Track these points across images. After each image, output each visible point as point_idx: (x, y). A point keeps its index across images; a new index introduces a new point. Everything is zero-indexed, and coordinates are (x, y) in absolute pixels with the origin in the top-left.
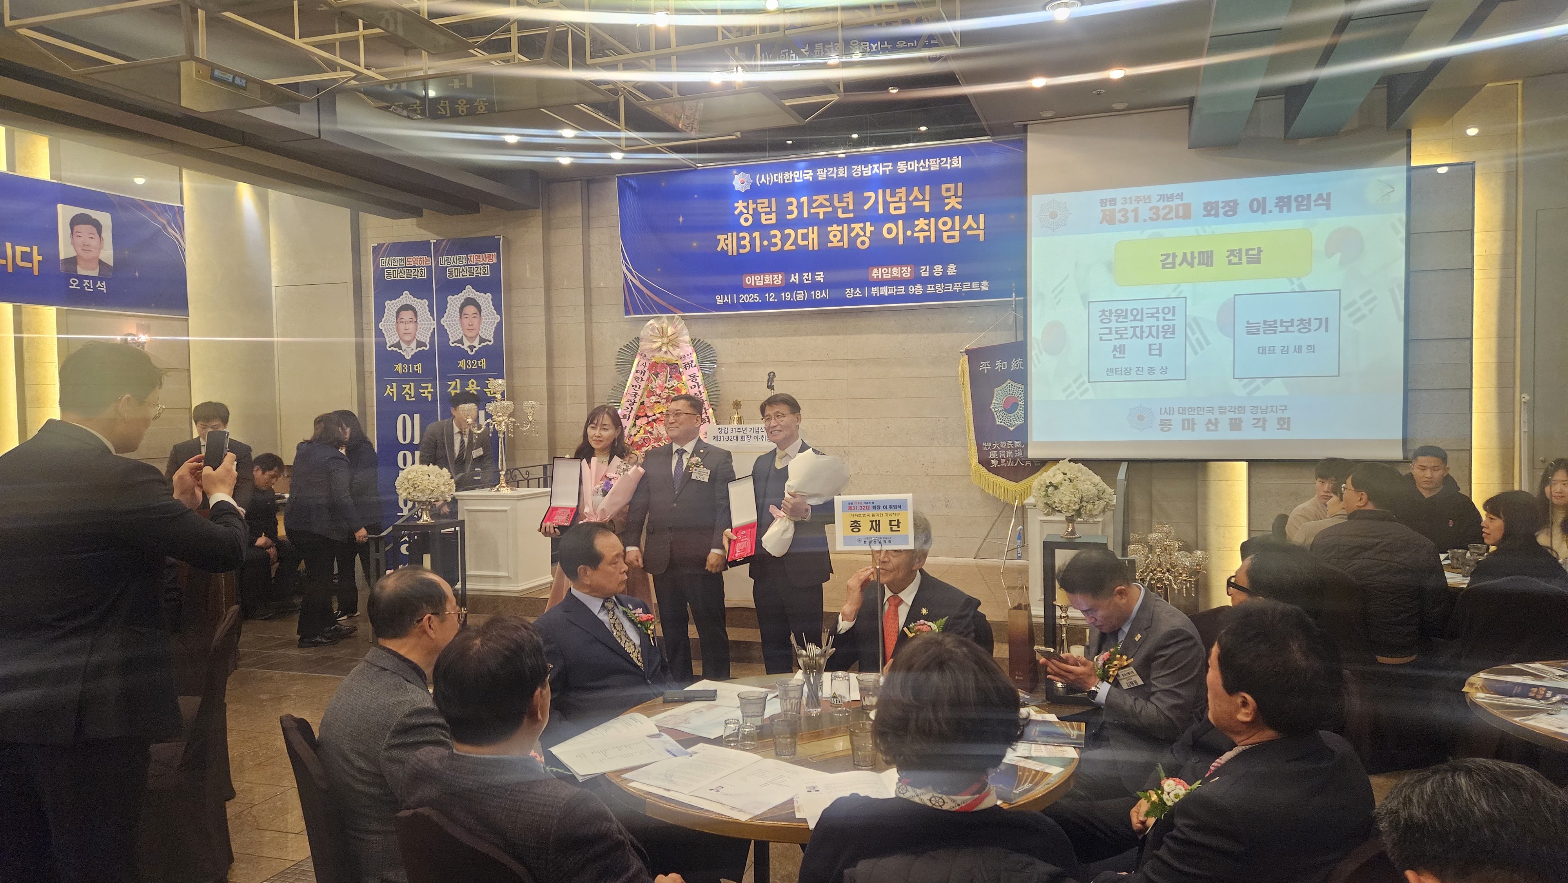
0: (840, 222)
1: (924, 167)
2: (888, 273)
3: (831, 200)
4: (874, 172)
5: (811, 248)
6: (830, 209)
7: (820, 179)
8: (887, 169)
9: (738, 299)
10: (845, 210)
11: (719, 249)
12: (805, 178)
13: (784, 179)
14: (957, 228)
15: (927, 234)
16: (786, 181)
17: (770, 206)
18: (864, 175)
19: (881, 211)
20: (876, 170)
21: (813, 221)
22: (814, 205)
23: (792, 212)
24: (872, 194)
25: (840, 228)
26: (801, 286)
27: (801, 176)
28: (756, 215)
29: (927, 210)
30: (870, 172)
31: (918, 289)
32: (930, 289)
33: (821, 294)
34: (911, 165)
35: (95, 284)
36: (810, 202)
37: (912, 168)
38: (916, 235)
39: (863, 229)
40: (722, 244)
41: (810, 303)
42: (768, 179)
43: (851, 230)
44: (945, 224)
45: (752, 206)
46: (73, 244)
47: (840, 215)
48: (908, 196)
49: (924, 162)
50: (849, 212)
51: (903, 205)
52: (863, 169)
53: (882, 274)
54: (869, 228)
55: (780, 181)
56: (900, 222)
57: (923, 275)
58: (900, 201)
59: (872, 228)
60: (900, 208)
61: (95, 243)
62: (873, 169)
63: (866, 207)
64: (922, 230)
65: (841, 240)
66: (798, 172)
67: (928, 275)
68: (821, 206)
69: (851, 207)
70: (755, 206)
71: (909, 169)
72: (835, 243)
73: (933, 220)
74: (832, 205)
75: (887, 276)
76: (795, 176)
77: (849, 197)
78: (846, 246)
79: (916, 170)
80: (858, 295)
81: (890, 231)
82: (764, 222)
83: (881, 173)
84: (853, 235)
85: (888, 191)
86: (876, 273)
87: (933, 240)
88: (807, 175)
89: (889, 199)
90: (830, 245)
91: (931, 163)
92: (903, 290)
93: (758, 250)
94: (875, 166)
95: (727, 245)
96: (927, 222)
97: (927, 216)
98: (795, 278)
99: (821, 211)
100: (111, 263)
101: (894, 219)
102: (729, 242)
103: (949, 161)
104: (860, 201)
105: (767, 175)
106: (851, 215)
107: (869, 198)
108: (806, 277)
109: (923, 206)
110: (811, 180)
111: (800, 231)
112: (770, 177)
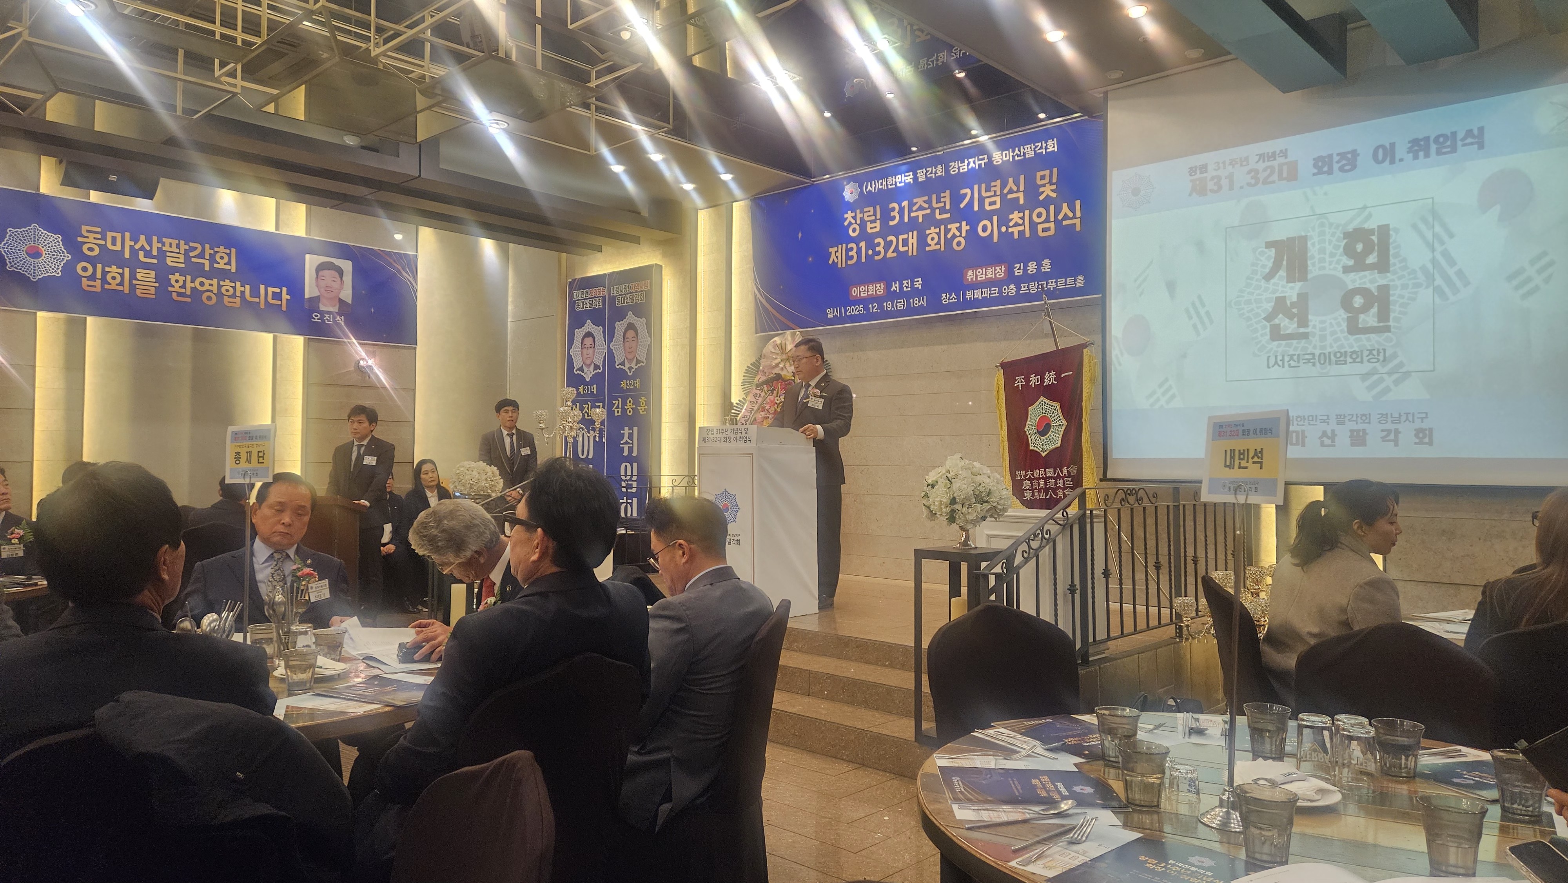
0: (938, 224)
1: (1018, 156)
2: (982, 274)
3: (929, 202)
4: (970, 167)
5: (910, 254)
6: (928, 211)
7: (920, 180)
8: (983, 162)
9: (846, 311)
10: (943, 211)
11: (830, 262)
12: (907, 181)
13: (887, 185)
14: (1052, 219)
15: (1022, 228)
16: (889, 187)
17: (875, 214)
18: (961, 171)
19: (976, 208)
20: (972, 165)
21: (913, 225)
22: (914, 209)
23: (894, 218)
24: (968, 191)
25: (937, 230)
26: (901, 294)
27: (904, 179)
28: (863, 224)
29: (1022, 202)
30: (966, 167)
31: (1011, 290)
32: (1024, 288)
33: (919, 302)
34: (1006, 154)
36: (911, 205)
37: (1008, 158)
38: (1010, 230)
39: (959, 229)
40: (832, 257)
41: (909, 311)
42: (873, 186)
43: (947, 231)
44: (1039, 215)
45: (859, 215)
46: (317, 285)
47: (938, 216)
48: (1002, 189)
49: (1019, 150)
50: (946, 212)
51: (998, 199)
52: (960, 165)
53: (976, 276)
54: (965, 227)
55: (884, 187)
56: (995, 218)
57: (1016, 274)
58: (995, 195)
59: (968, 228)
60: (994, 203)
61: (335, 285)
62: (969, 164)
63: (962, 206)
64: (1016, 225)
65: (938, 243)
66: (899, 176)
67: (1021, 273)
68: (921, 208)
69: (948, 207)
70: (862, 215)
71: (1005, 159)
72: (932, 246)
73: (1027, 212)
74: (931, 207)
75: (981, 278)
76: (897, 180)
77: (946, 197)
78: (943, 249)
79: (1011, 160)
80: (954, 300)
81: (985, 229)
82: (870, 231)
83: (977, 167)
84: (949, 236)
85: (983, 186)
86: (970, 275)
87: (1027, 235)
88: (908, 178)
89: (984, 194)
90: (928, 249)
91: (1026, 150)
92: (997, 291)
93: (863, 260)
94: (971, 160)
95: (837, 257)
96: (1021, 215)
97: (1021, 209)
98: (895, 287)
99: (920, 214)
100: (349, 301)
101: (989, 216)
102: (838, 254)
103: (1044, 145)
104: (956, 198)
105: (873, 182)
106: (948, 215)
107: (966, 194)
108: (906, 284)
109: (1018, 198)
110: (912, 182)
111: (901, 237)
112: (875, 184)
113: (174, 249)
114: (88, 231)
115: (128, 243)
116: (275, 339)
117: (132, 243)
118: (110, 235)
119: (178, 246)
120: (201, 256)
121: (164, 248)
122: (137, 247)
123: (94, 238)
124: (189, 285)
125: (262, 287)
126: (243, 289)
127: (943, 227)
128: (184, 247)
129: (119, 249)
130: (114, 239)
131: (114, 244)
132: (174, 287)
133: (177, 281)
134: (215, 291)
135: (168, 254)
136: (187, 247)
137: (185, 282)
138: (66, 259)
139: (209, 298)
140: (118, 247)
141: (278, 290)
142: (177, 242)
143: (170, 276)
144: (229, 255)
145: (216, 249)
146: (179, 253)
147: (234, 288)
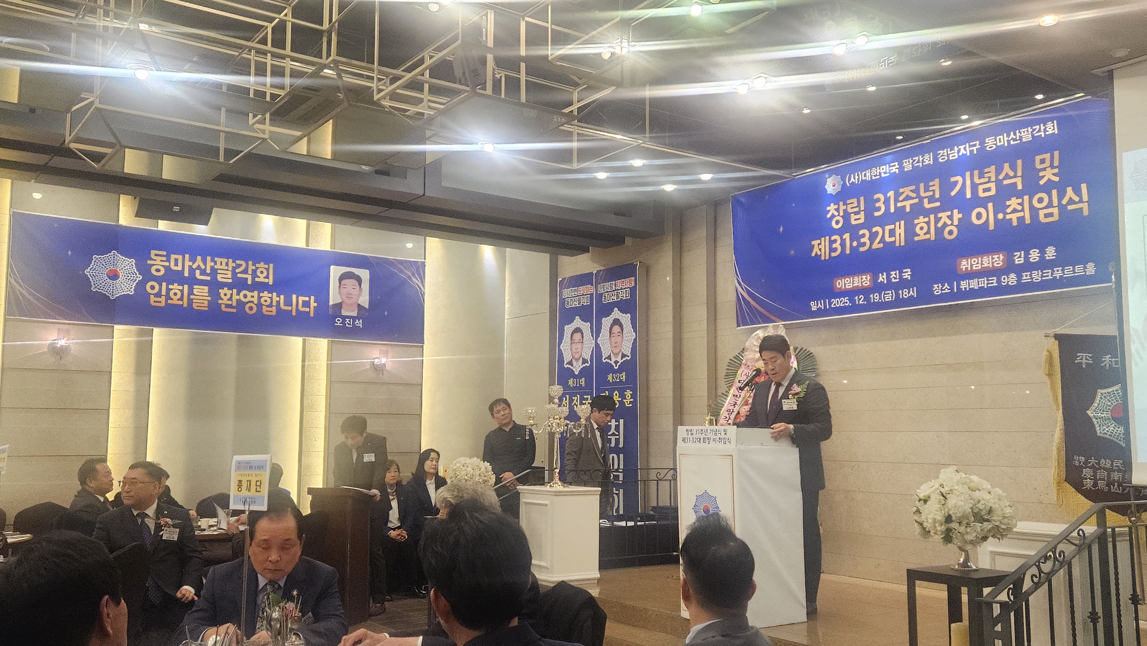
0: (926, 213)
1: (1015, 140)
2: (978, 263)
3: (917, 191)
4: (960, 154)
5: (897, 244)
6: (916, 200)
7: (906, 170)
8: (974, 148)
9: (830, 304)
10: (932, 199)
11: (813, 255)
12: (892, 171)
13: (871, 176)
14: (1055, 202)
15: (1021, 214)
16: (873, 178)
17: (859, 206)
18: (951, 158)
19: (969, 195)
20: (963, 151)
21: (900, 214)
22: (901, 199)
23: (879, 209)
24: (959, 178)
25: (927, 219)
26: (889, 286)
27: (887, 170)
28: (846, 216)
29: (1020, 187)
30: (956, 154)
31: (1011, 279)
32: (1026, 277)
33: (909, 293)
34: (1000, 139)
35: (354, 321)
36: (897, 195)
37: (1002, 143)
38: (1008, 217)
39: (950, 217)
40: (816, 250)
41: (898, 302)
42: (857, 177)
43: (937, 220)
44: (1040, 200)
45: (842, 208)
46: (340, 293)
47: (927, 205)
48: (997, 176)
49: (1015, 134)
50: (936, 200)
51: (992, 186)
52: (949, 153)
53: (972, 265)
54: (957, 215)
55: (868, 178)
56: (990, 205)
57: (1017, 262)
58: (989, 182)
59: (960, 216)
60: (988, 190)
61: (355, 292)
62: (959, 151)
63: (953, 194)
64: (1015, 211)
65: (928, 232)
66: (884, 167)
67: (1022, 262)
68: (908, 198)
69: (937, 196)
70: (845, 207)
71: (999, 144)
72: (921, 236)
73: (1026, 198)
74: (918, 196)
75: (977, 267)
76: (882, 171)
77: (935, 185)
78: (933, 238)
79: (1006, 145)
80: (947, 291)
81: (979, 216)
82: (854, 222)
83: (968, 154)
84: (940, 225)
85: (976, 172)
86: (965, 265)
87: (1028, 221)
88: (894, 168)
89: (977, 181)
90: (916, 239)
91: (1023, 134)
92: (995, 281)
93: (848, 252)
94: (962, 147)
95: (820, 250)
96: (1020, 201)
97: (1019, 195)
98: (882, 278)
99: (908, 204)
100: (367, 306)
101: (983, 203)
102: (822, 247)
103: (1042, 128)
104: (946, 186)
105: (856, 174)
106: (938, 204)
107: (956, 182)
108: (894, 275)
109: (1015, 184)
110: (897, 172)
111: (888, 228)
112: (858, 175)
113: (224, 267)
114: (156, 255)
115: (188, 263)
116: (304, 341)
117: (191, 263)
118: (173, 257)
119: (227, 265)
120: (245, 272)
121: (216, 267)
122: (194, 267)
123: (162, 261)
124: (235, 297)
125: (294, 297)
126: (278, 299)
127: (932, 217)
128: (231, 265)
129: (180, 269)
130: (176, 260)
131: (176, 265)
132: (223, 300)
133: (225, 295)
134: (256, 302)
135: (219, 271)
136: (234, 265)
137: (232, 294)
138: (138, 279)
139: (251, 308)
140: (179, 268)
141: (307, 299)
142: (226, 260)
143: (220, 291)
144: (268, 270)
145: (258, 265)
146: (227, 270)
147: (271, 298)
